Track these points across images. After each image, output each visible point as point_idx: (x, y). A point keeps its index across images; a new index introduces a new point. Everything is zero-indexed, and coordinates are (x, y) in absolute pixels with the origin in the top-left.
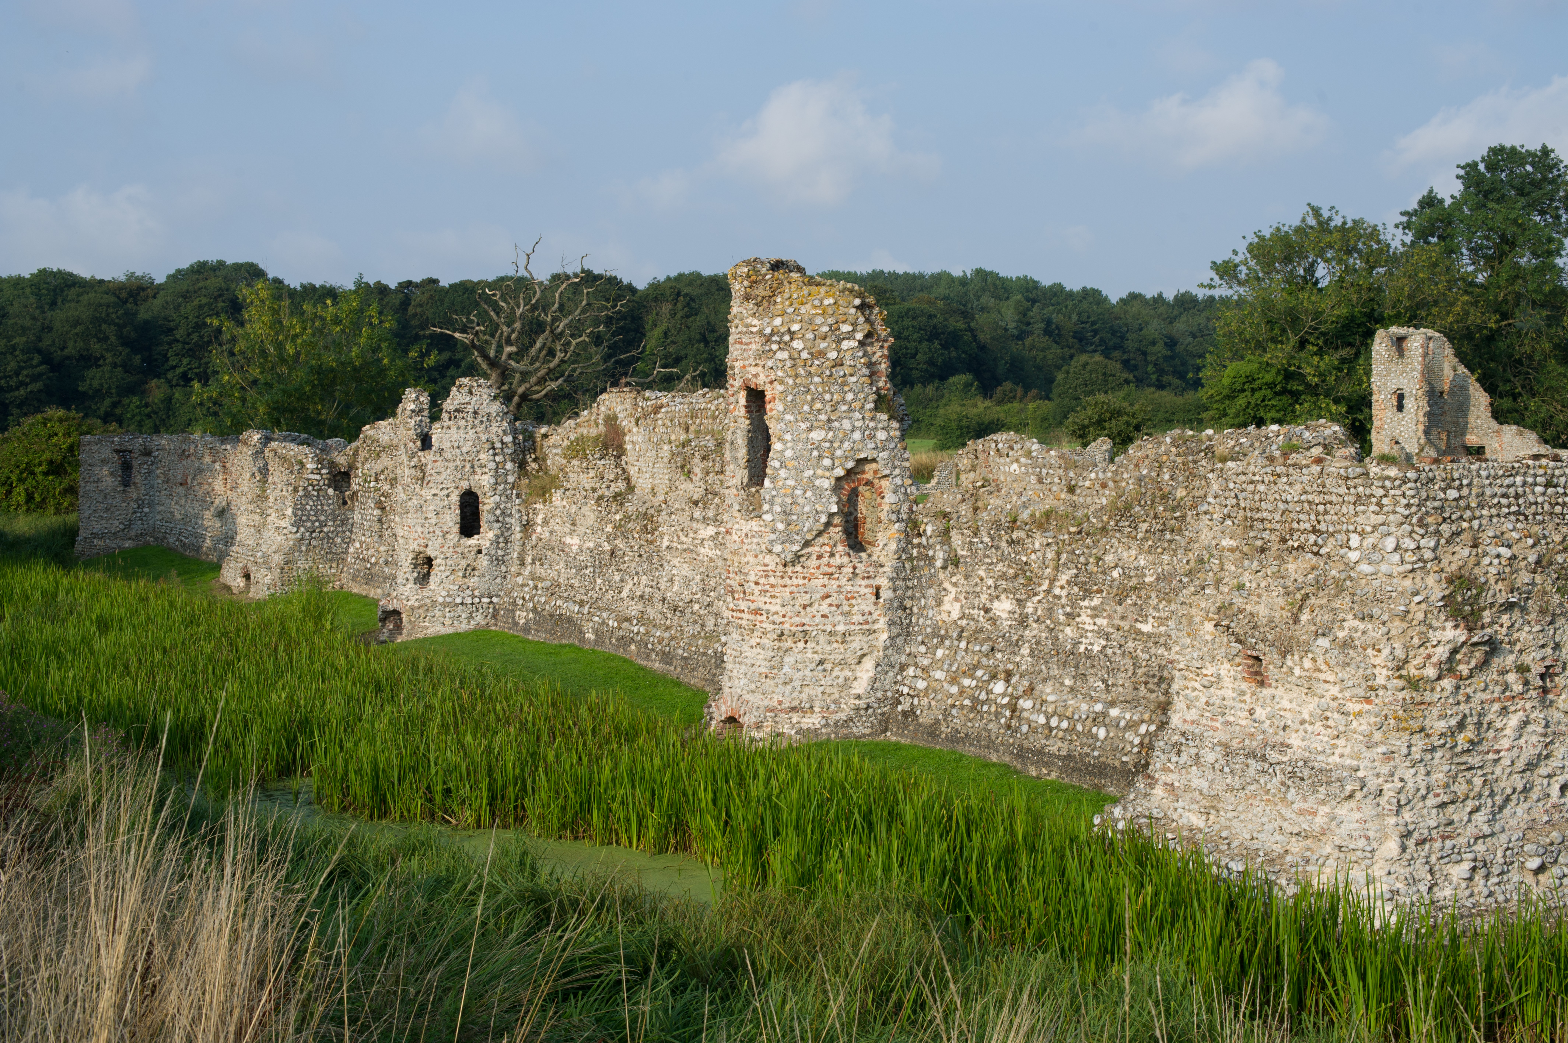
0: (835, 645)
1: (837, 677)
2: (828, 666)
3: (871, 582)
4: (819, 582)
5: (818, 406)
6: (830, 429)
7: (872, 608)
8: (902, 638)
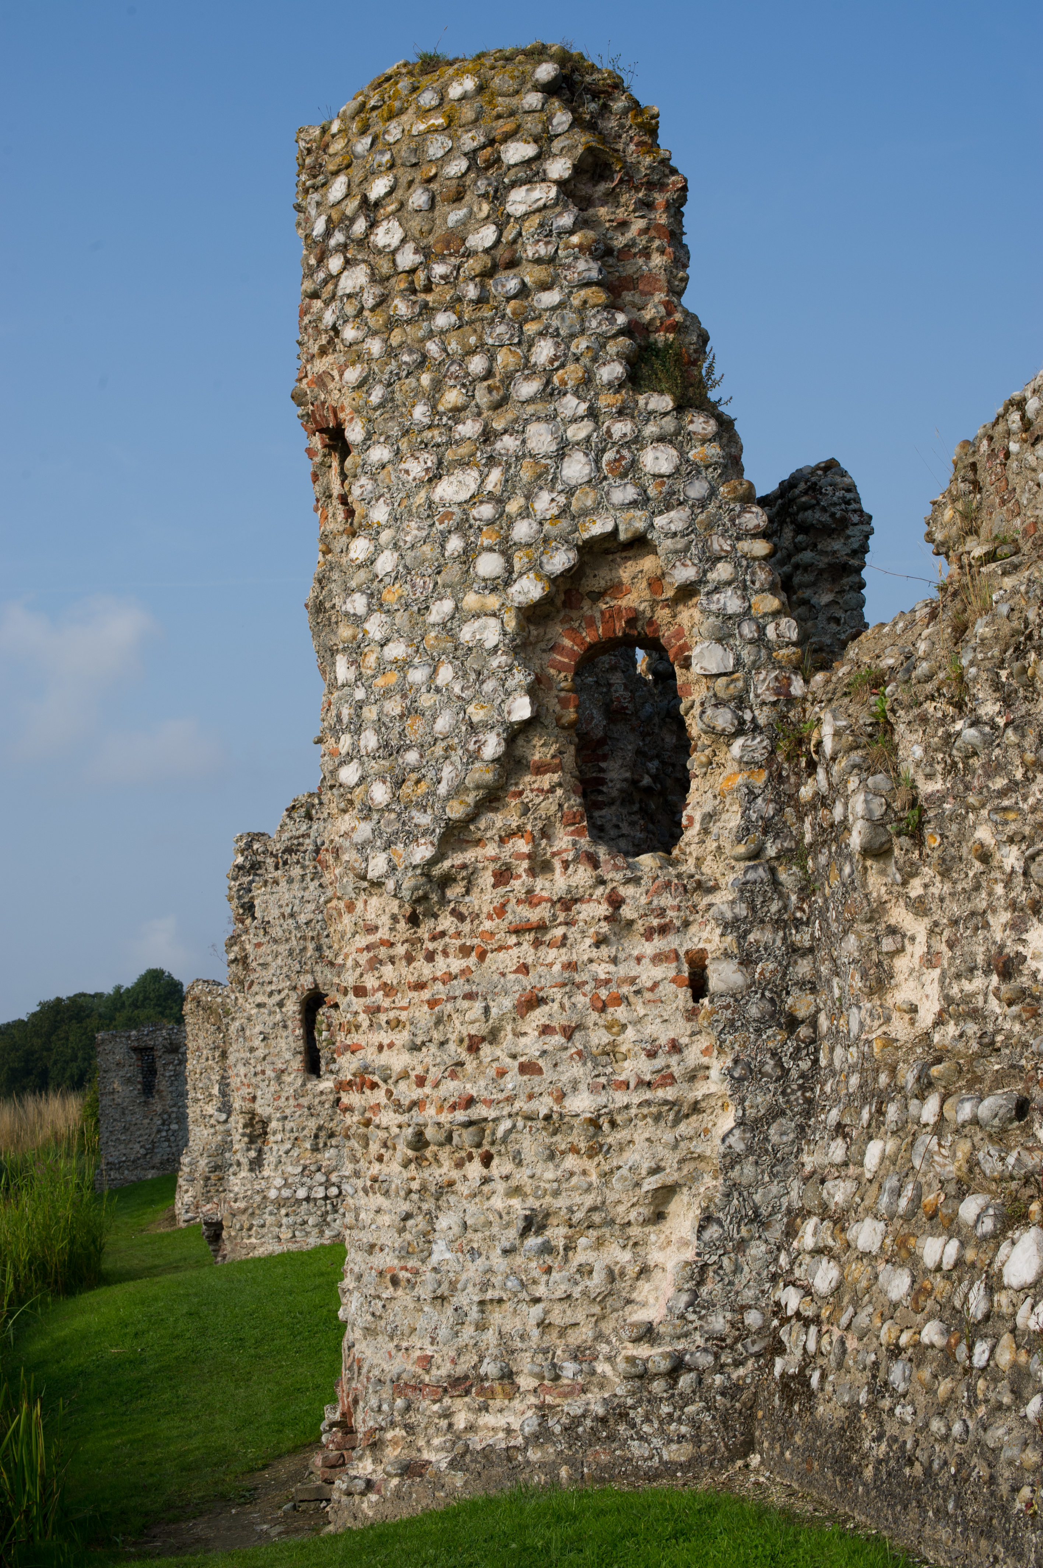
0: (571, 1162)
1: (585, 1270)
2: (557, 1234)
3: (672, 942)
4: (507, 960)
5: (452, 397)
6: (491, 461)
7: (680, 1029)
8: (786, 1123)
